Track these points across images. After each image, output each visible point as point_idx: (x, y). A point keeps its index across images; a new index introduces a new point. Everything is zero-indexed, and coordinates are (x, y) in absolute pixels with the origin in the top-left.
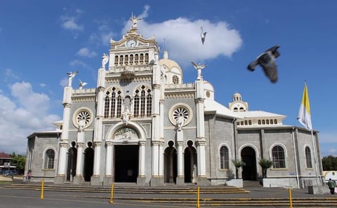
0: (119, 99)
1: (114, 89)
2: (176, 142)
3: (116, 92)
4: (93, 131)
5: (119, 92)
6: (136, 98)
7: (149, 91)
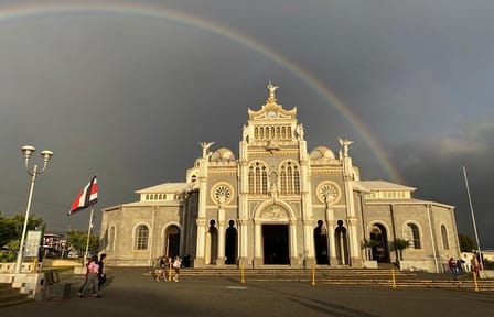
0: (265, 175)
1: (257, 164)
2: (327, 221)
3: (260, 167)
4: (238, 209)
5: (264, 168)
6: (283, 174)
7: (296, 167)
